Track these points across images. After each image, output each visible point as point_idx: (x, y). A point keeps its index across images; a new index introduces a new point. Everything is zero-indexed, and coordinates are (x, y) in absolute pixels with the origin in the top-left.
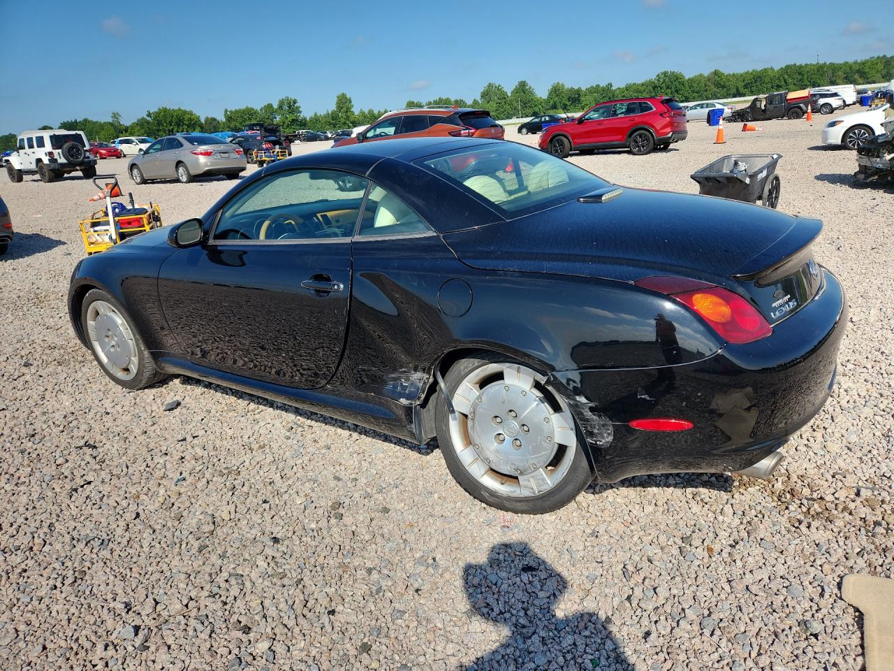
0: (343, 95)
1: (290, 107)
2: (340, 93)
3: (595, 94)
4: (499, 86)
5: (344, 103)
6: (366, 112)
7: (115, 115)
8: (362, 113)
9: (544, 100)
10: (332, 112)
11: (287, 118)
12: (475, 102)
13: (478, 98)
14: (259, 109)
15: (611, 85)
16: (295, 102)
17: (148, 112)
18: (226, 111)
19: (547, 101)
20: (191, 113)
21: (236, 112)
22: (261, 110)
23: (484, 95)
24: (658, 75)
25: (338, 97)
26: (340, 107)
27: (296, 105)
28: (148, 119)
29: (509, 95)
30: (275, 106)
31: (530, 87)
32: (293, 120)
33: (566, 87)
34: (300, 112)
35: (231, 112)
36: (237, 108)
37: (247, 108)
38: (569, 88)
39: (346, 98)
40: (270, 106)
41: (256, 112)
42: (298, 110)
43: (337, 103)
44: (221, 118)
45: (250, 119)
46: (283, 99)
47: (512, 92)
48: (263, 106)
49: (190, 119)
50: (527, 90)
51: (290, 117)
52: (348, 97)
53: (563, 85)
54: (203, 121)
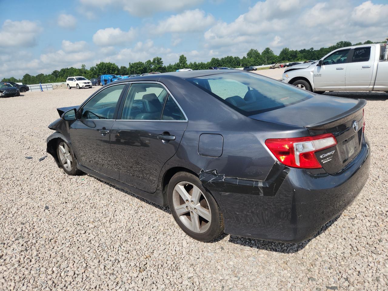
0: (183, 56)
1: (158, 61)
2: (181, 55)
3: (304, 53)
4: (256, 50)
5: (183, 59)
6: (193, 63)
7: (83, 66)
8: (191, 64)
9: (278, 56)
10: (177, 64)
11: (156, 67)
12: (244, 57)
13: (246, 56)
14: (144, 63)
15: (312, 49)
16: (161, 59)
17: (97, 64)
18: (130, 64)
19: (279, 57)
20: (114, 64)
21: (135, 64)
22: (146, 63)
23: (248, 55)
24: (338, 44)
25: (180, 57)
26: (181, 61)
27: (161, 61)
28: (96, 67)
29: (261, 54)
30: (152, 61)
31: (271, 51)
32: (159, 67)
33: (290, 50)
34: (162, 64)
35: (132, 64)
36: (135, 62)
37: (139, 62)
38: (291, 50)
39: (184, 57)
40: (150, 61)
41: (143, 64)
42: (161, 63)
43: (180, 60)
44: (128, 66)
45: (140, 67)
46: (155, 58)
47: (262, 53)
48: (146, 61)
49: (113, 67)
50: (269, 52)
51: (158, 66)
52: (185, 56)
53: (288, 49)
54: (120, 68)
